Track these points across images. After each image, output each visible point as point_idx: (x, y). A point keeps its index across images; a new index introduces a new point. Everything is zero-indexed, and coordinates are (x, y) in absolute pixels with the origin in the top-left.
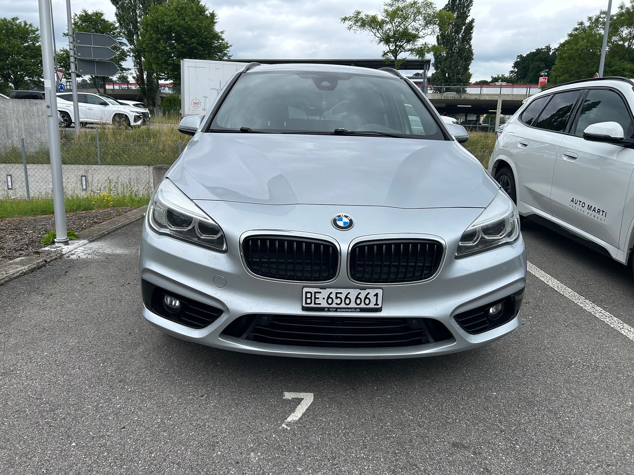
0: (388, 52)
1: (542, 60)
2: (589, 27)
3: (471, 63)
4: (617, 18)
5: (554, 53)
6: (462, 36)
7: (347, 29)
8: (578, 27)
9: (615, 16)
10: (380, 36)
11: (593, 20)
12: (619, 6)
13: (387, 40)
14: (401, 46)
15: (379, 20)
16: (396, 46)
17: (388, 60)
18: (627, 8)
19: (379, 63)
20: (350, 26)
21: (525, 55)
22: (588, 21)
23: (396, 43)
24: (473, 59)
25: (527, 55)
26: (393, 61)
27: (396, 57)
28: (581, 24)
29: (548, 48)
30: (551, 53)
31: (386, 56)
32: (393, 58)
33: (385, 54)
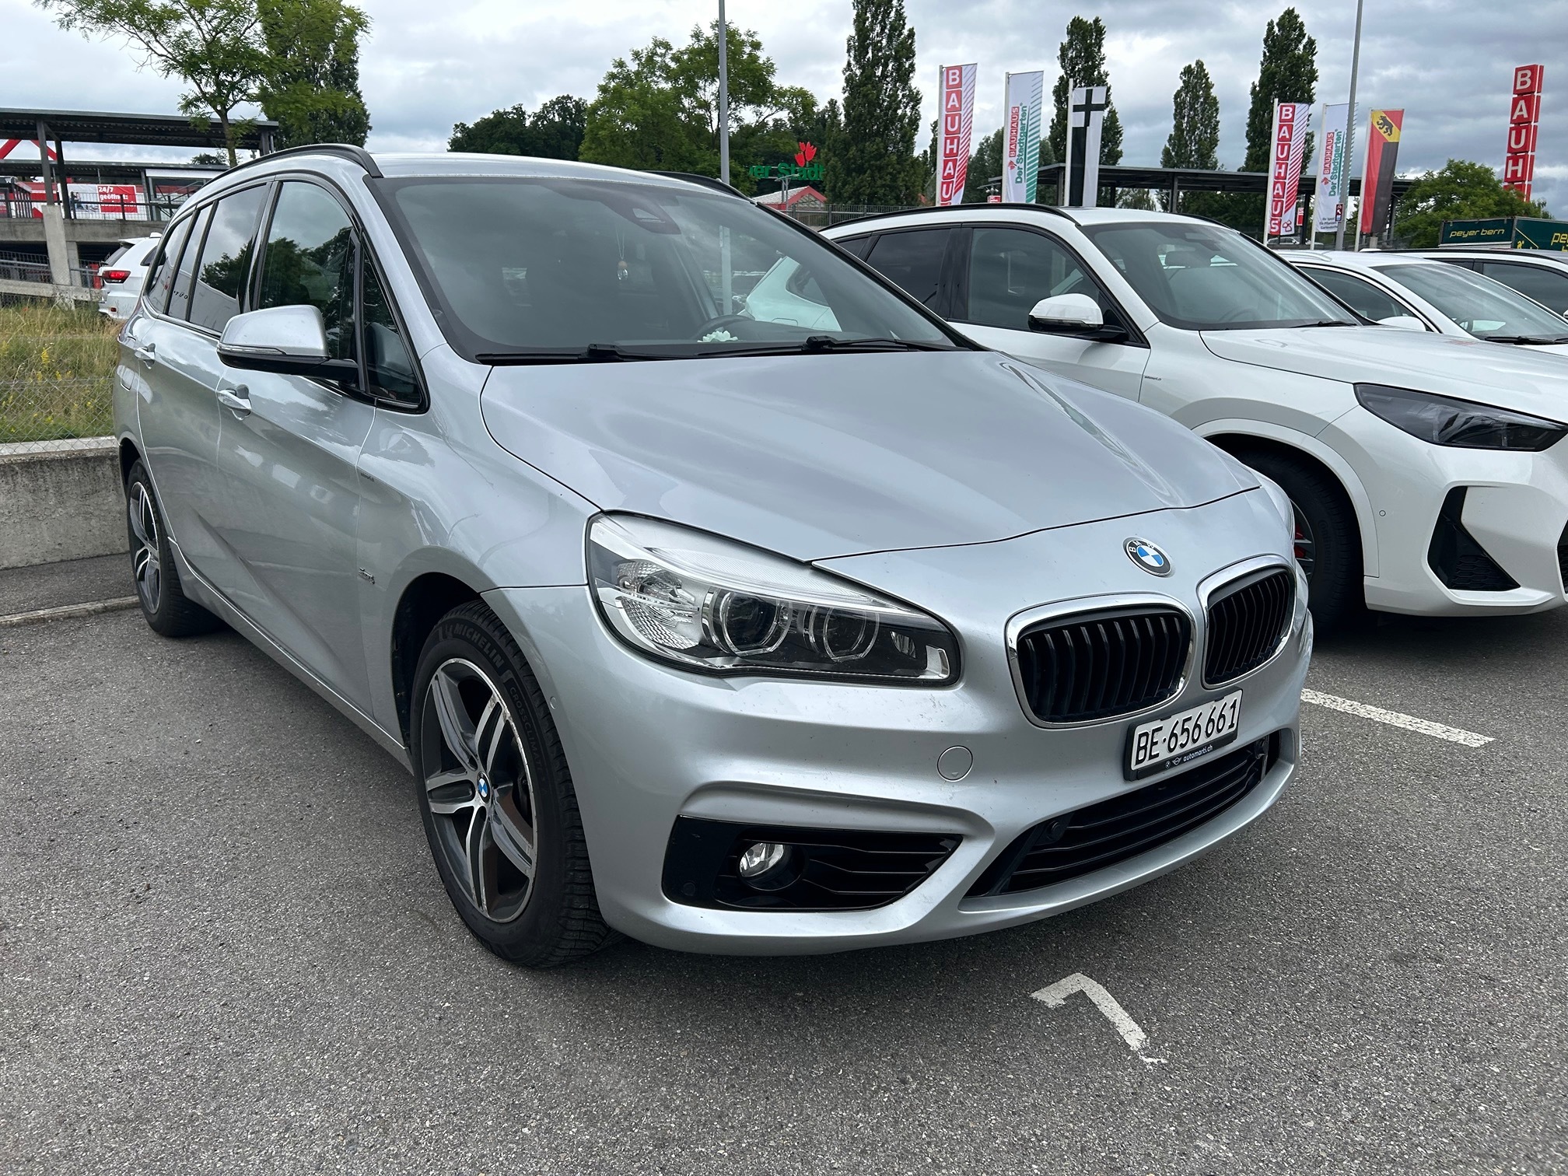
0: (197, 99)
1: (512, 139)
2: (637, 73)
3: (366, 136)
4: (690, 59)
5: (534, 123)
6: (332, 66)
7: (58, 24)
8: (615, 71)
9: (686, 53)
10: (165, 53)
11: (643, 60)
12: (692, 33)
13: (190, 65)
14: (233, 86)
15: (155, 8)
16: (219, 84)
17: (203, 120)
18: (707, 39)
19: (126, 125)
20: (66, 16)
21: (471, 126)
22: (633, 60)
23: (217, 76)
24: (370, 128)
25: (477, 125)
26: (215, 125)
27: (223, 114)
28: (621, 64)
29: (520, 112)
30: (528, 123)
31: (194, 109)
32: (216, 116)
33: (189, 104)
